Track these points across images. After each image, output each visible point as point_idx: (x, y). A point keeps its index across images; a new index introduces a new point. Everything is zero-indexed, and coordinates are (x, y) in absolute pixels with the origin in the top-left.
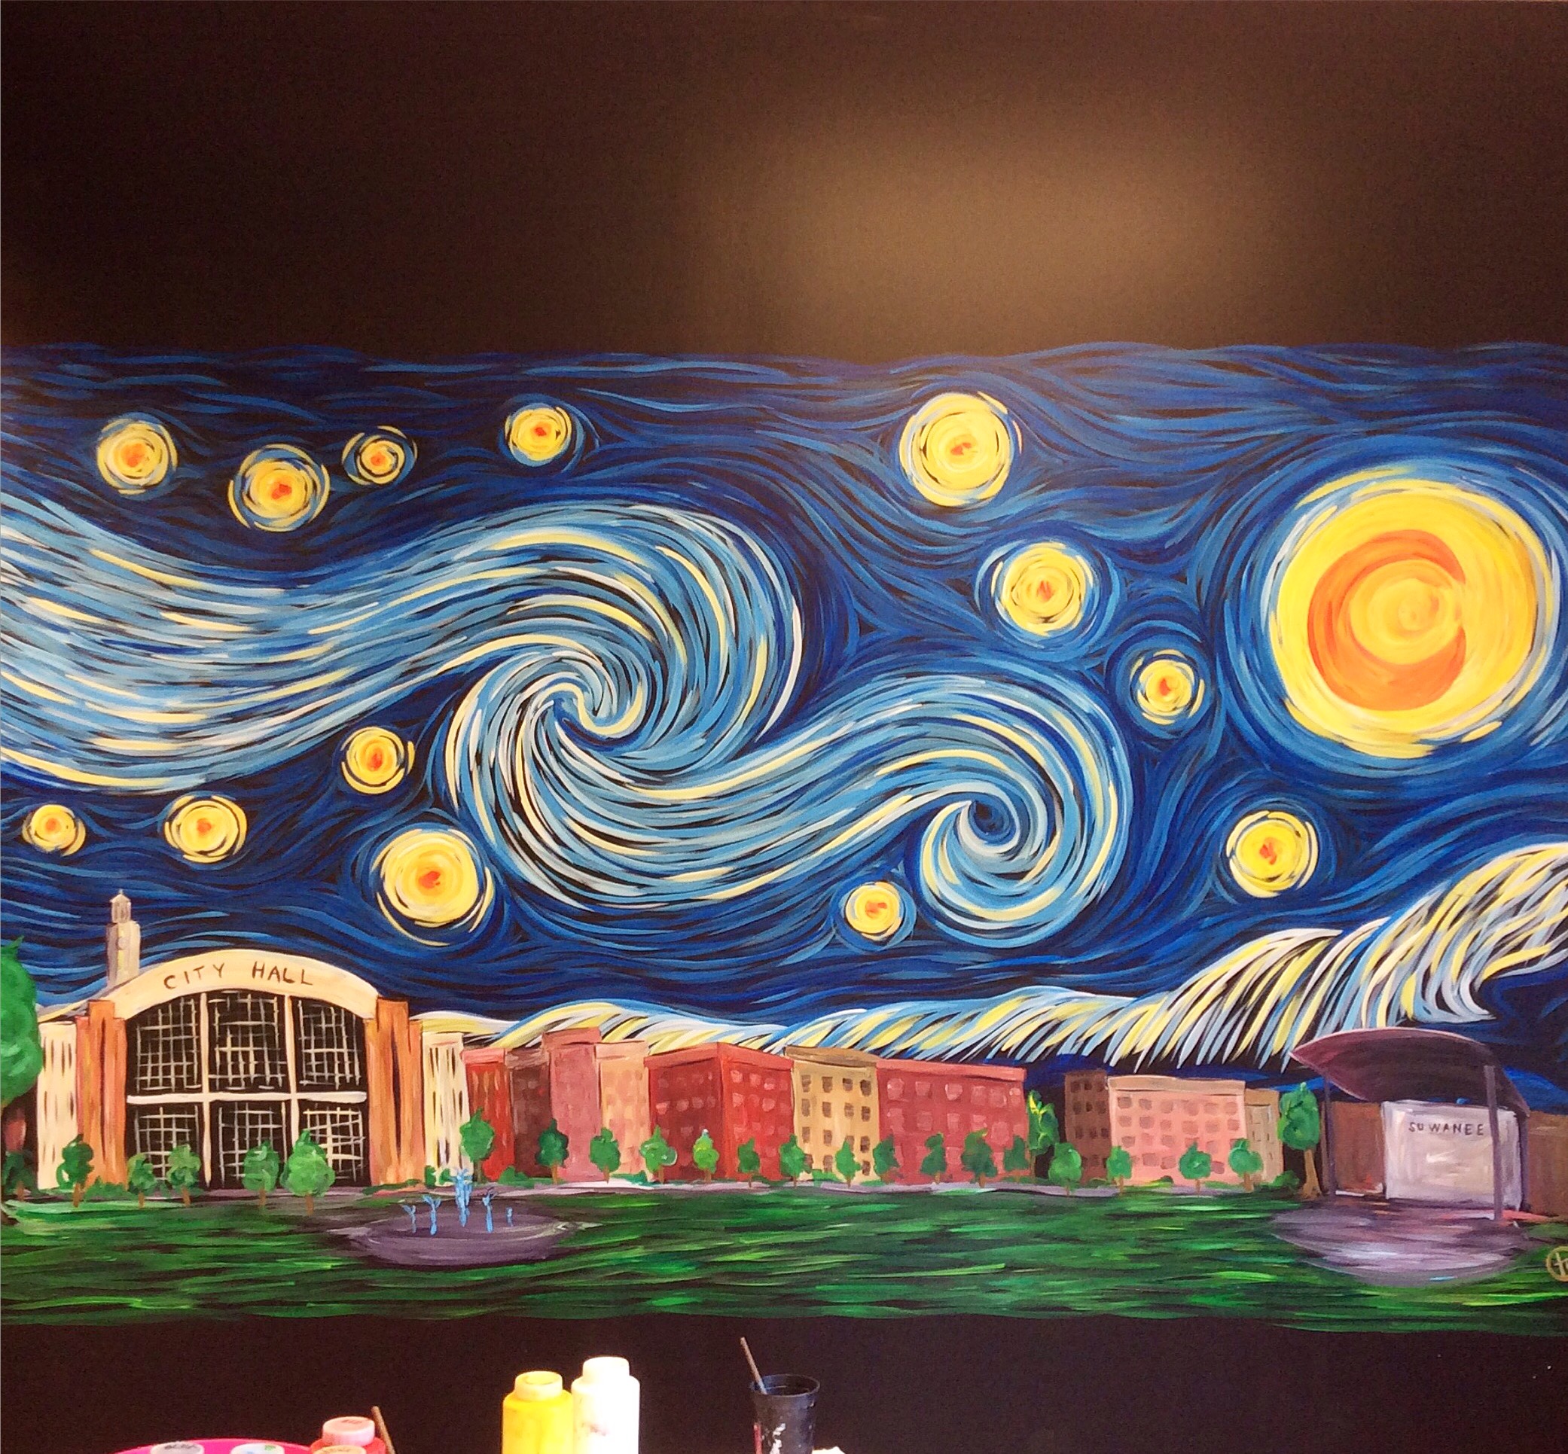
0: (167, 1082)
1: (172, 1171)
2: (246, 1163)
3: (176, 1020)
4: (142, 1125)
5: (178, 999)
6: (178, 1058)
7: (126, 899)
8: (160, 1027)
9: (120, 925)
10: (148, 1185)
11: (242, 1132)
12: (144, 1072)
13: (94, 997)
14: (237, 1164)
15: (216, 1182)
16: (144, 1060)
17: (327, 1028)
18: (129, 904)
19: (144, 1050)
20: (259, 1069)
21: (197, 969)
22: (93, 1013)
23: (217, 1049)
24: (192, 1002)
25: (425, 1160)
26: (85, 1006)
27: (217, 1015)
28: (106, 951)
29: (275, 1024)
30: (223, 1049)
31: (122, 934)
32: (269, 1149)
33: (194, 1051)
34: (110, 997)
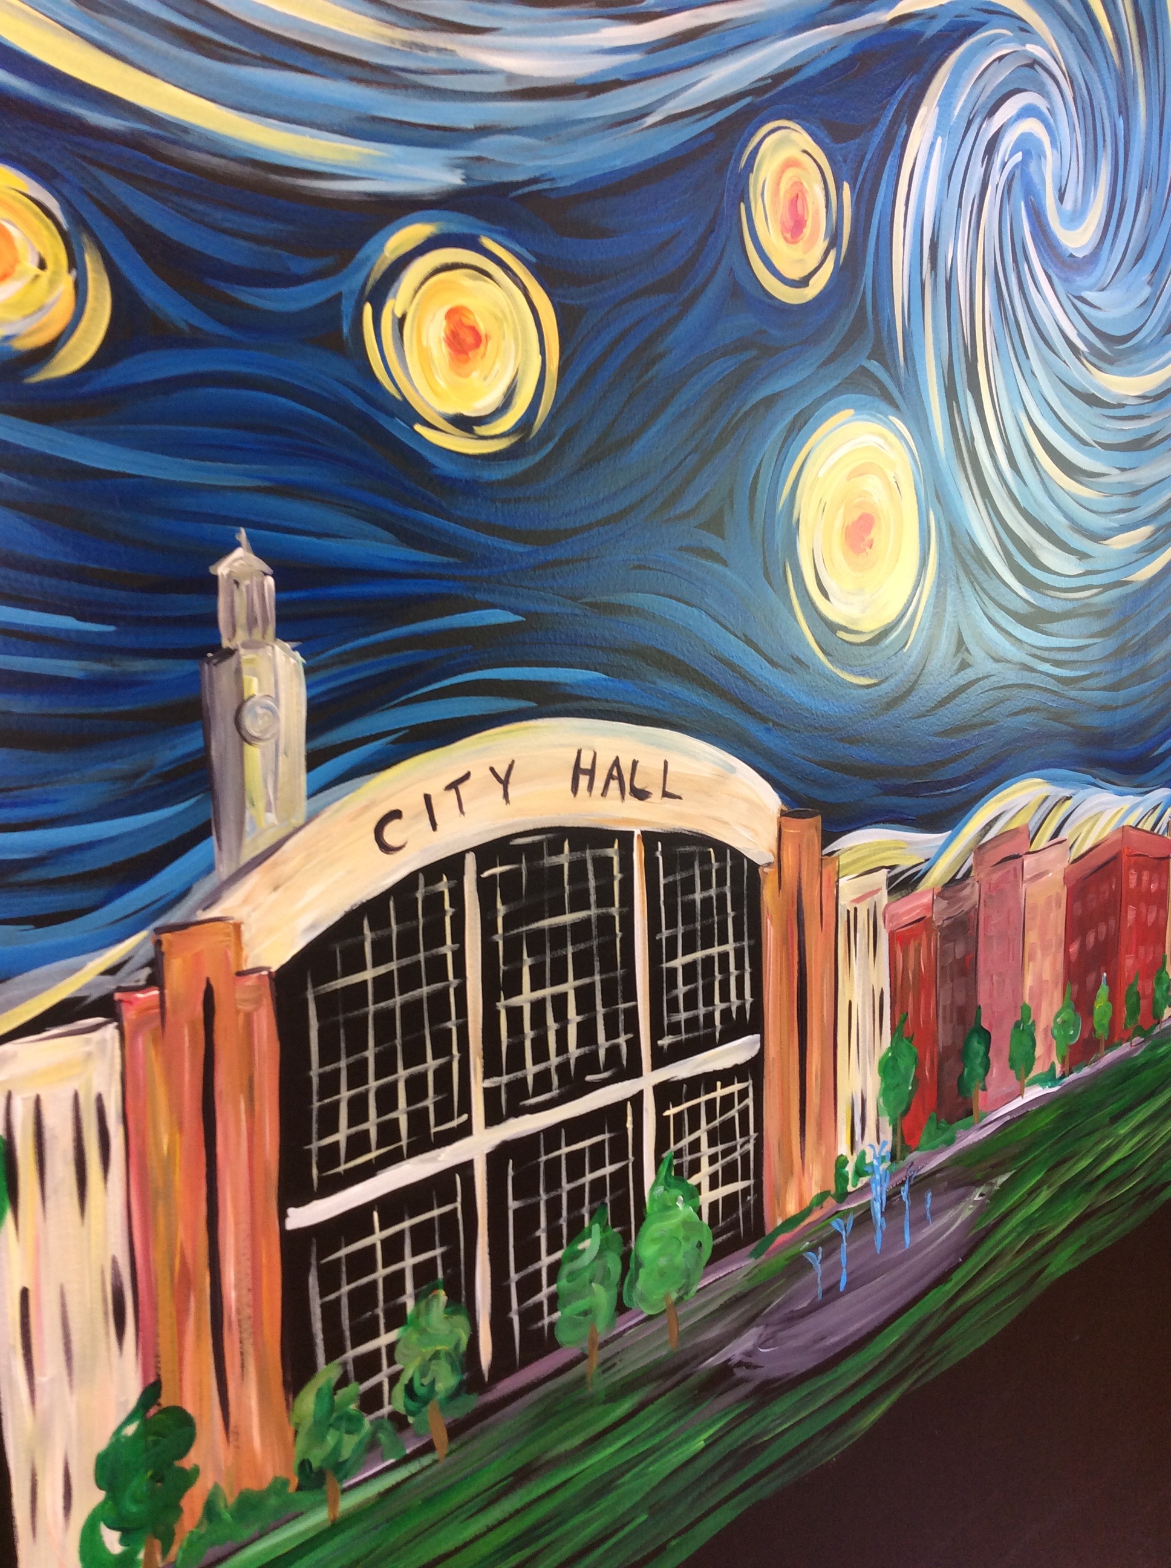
0: (388, 1132)
1: (404, 1380)
2: (563, 1283)
3: (408, 945)
4: (329, 1284)
5: (409, 882)
6: (415, 1057)
7: (260, 565)
8: (368, 975)
9: (245, 655)
10: (350, 1445)
11: (554, 1207)
12: (329, 1125)
13: (175, 916)
14: (543, 1296)
15: (504, 1363)
16: (330, 1084)
17: (703, 901)
18: (270, 581)
19: (328, 1055)
20: (587, 1034)
21: (454, 786)
22: (175, 970)
23: (501, 1005)
24: (444, 886)
25: (836, 1148)
26: (148, 951)
27: (501, 909)
28: (207, 748)
29: (615, 911)
30: (515, 1001)
31: (253, 686)
32: (604, 1229)
33: (452, 1025)
34: (228, 906)
